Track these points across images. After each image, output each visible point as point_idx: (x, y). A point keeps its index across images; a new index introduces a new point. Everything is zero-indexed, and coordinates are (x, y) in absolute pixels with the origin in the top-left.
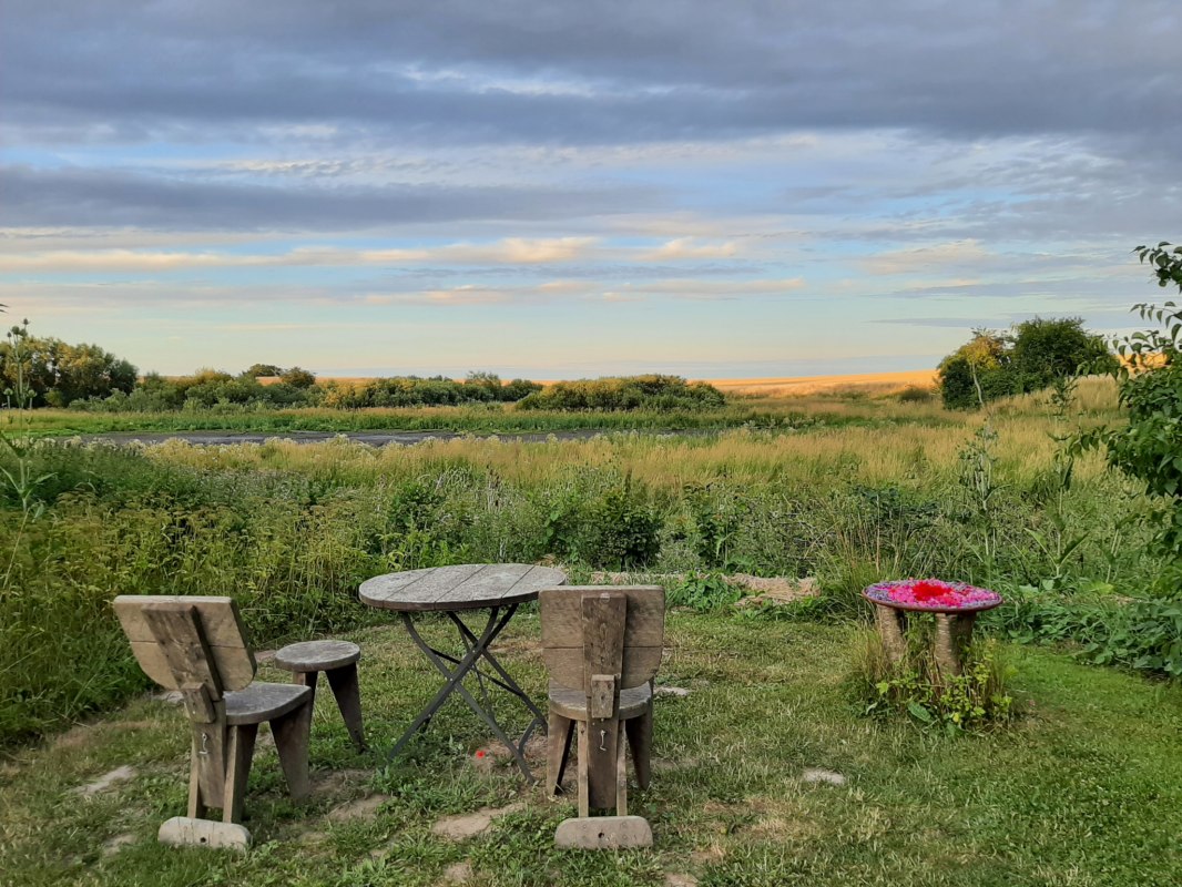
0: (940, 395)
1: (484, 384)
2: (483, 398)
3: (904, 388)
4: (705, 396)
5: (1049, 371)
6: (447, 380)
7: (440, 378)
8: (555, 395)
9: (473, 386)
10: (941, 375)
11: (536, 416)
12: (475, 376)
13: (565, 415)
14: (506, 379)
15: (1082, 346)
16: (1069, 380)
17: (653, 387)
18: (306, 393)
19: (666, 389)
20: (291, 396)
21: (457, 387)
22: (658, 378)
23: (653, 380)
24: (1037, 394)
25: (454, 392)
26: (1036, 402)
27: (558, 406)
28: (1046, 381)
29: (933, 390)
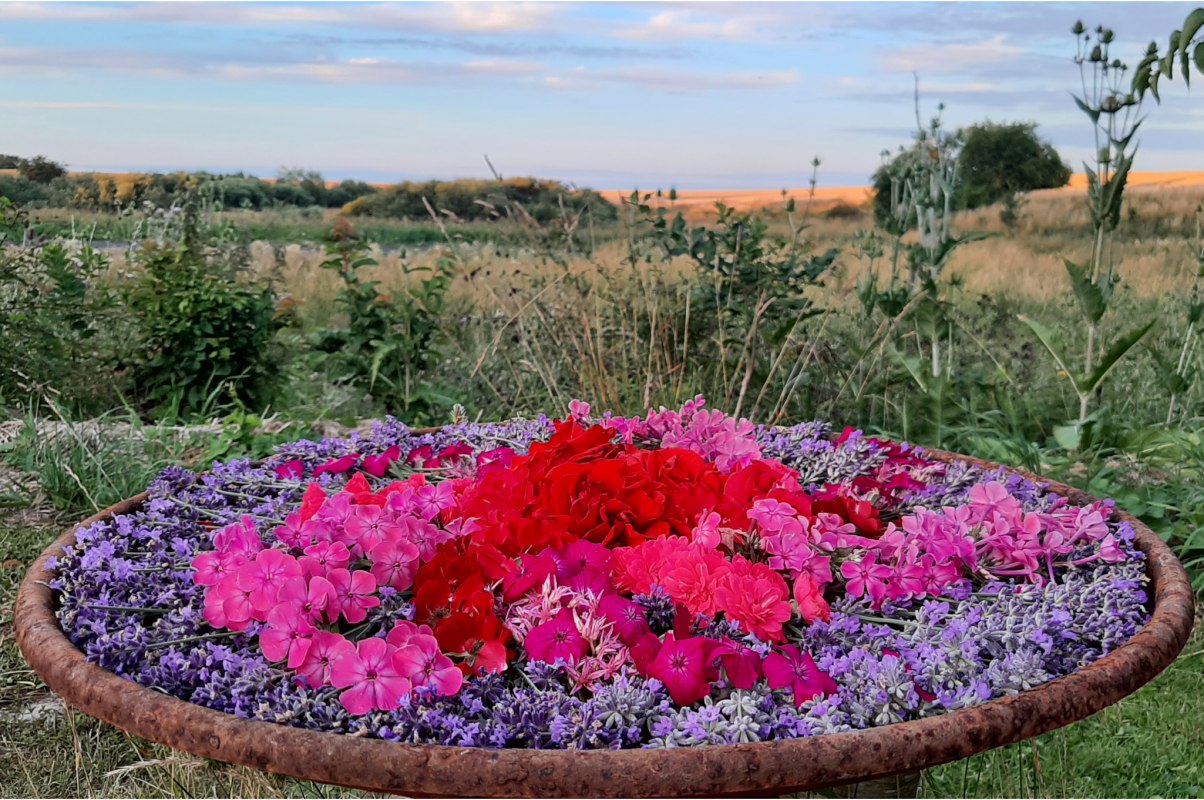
0: (872, 211)
1: (302, 184)
2: (299, 202)
3: (833, 205)
4: (588, 205)
5: (997, 184)
6: (251, 177)
7: (241, 175)
8: (393, 199)
9: (286, 185)
10: (876, 186)
11: (366, 225)
12: (290, 174)
13: (406, 225)
14: (332, 180)
15: (1035, 155)
16: (1018, 195)
17: (526, 192)
18: (48, 189)
19: (542, 196)
20: (28, 193)
21: (263, 187)
22: (532, 182)
23: (526, 184)
24: (982, 211)
25: (260, 193)
26: (982, 221)
27: (398, 213)
28: (992, 197)
29: (864, 205)
